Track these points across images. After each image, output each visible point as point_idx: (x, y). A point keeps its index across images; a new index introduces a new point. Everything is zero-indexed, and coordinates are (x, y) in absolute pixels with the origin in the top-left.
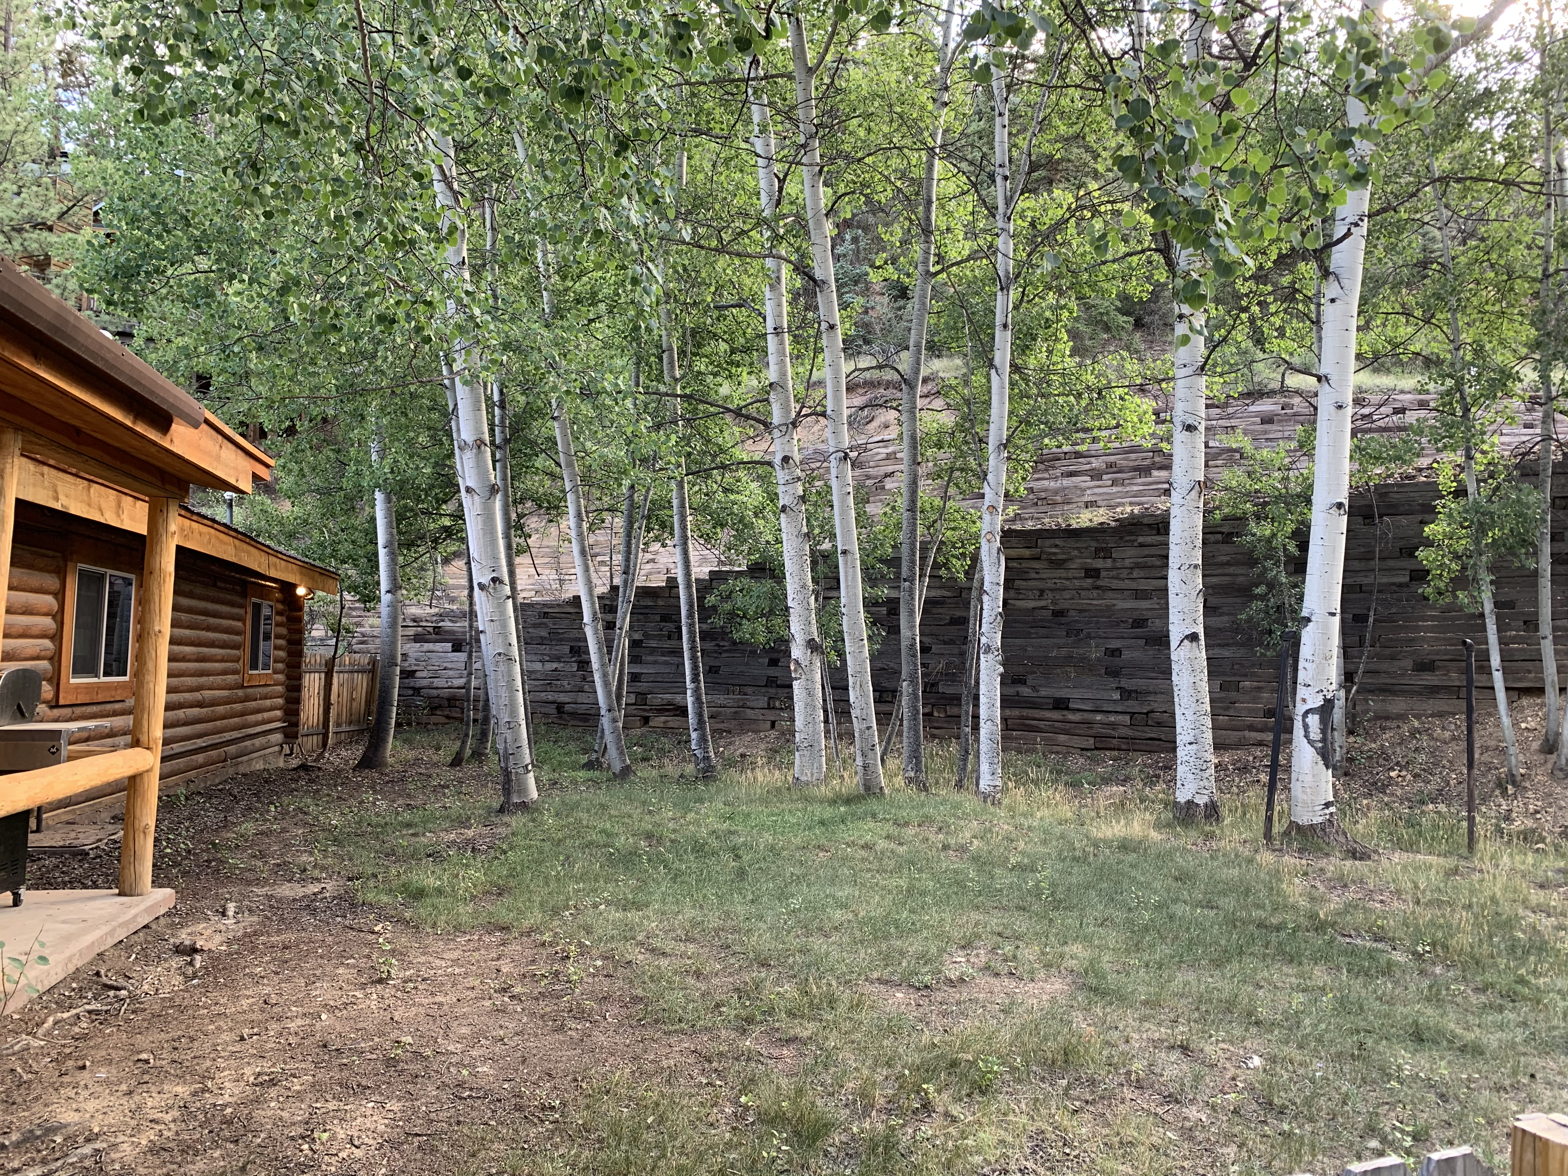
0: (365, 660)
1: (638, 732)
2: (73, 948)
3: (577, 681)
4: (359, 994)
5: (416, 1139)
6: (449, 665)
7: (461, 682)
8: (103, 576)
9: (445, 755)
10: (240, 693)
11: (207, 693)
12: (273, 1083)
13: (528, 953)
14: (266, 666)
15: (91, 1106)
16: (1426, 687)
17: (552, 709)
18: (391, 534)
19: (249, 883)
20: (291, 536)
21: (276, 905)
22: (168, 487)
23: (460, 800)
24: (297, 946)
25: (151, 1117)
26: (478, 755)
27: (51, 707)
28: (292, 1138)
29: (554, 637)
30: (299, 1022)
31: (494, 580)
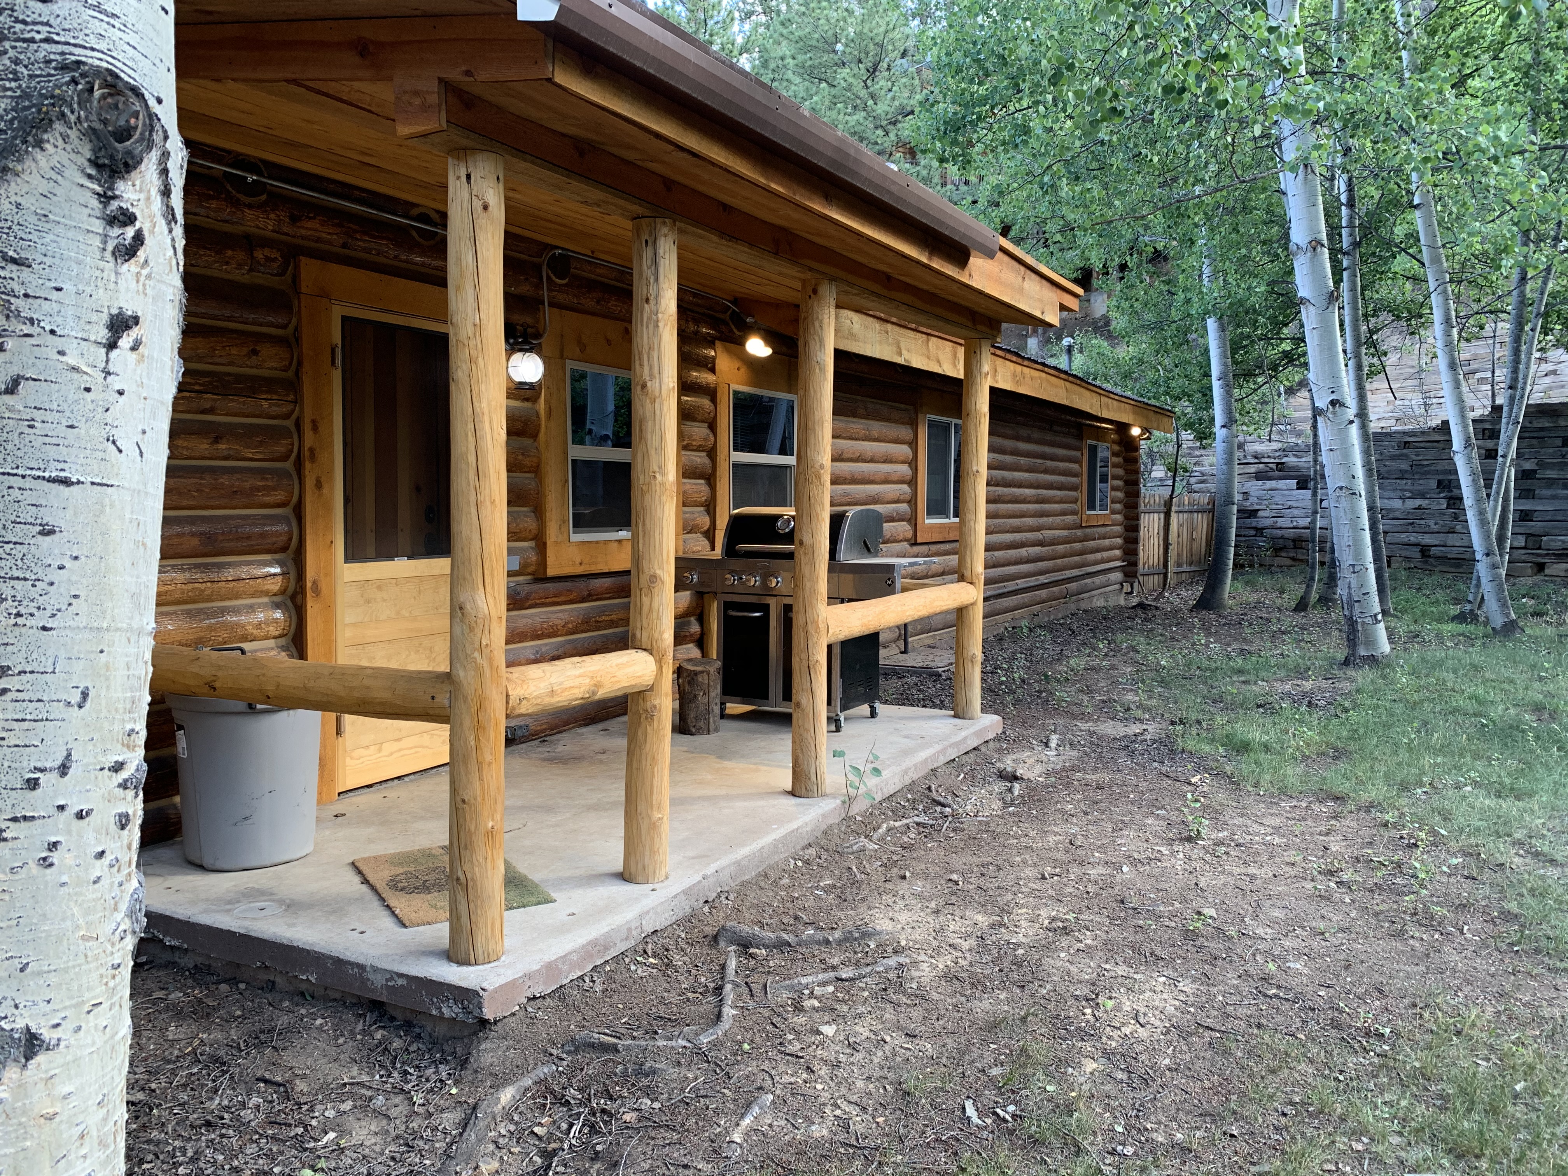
0: (1205, 499)
1: (1530, 581)
2: (910, 762)
3: (1447, 520)
4: (1165, 850)
5: (1207, 1033)
6: (1294, 504)
7: (1305, 522)
8: (949, 425)
9: (1290, 599)
10: (1079, 533)
11: (1048, 533)
12: (1066, 931)
13: (1366, 832)
14: (1103, 507)
15: (904, 917)
17: (1415, 553)
18: (1225, 365)
19: (1074, 717)
20: (1126, 376)
21: (1097, 742)
22: (979, 327)
23: (1301, 648)
24: (1110, 787)
25: (951, 941)
26: (1326, 600)
27: (912, 545)
28: (1077, 998)
29: (1417, 470)
30: (1101, 870)
31: (1333, 403)
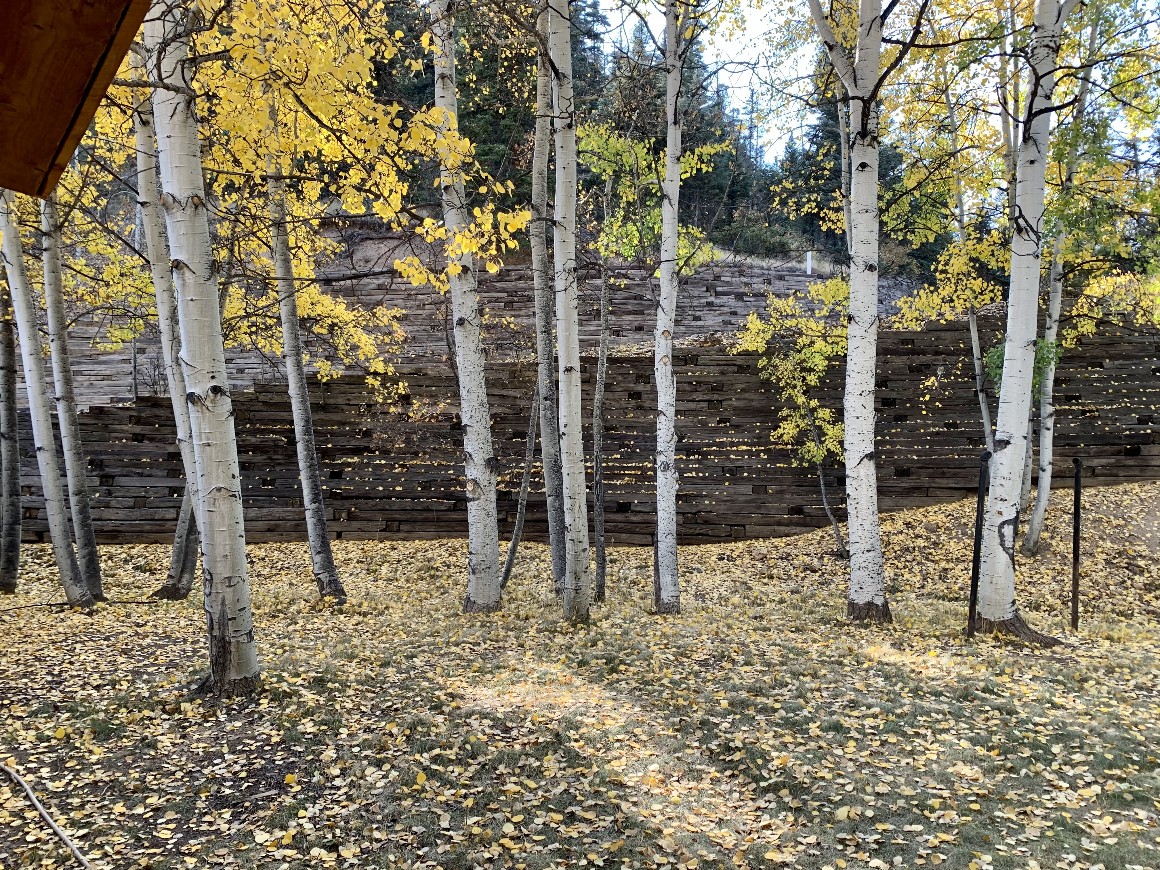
16: (905, 488)
